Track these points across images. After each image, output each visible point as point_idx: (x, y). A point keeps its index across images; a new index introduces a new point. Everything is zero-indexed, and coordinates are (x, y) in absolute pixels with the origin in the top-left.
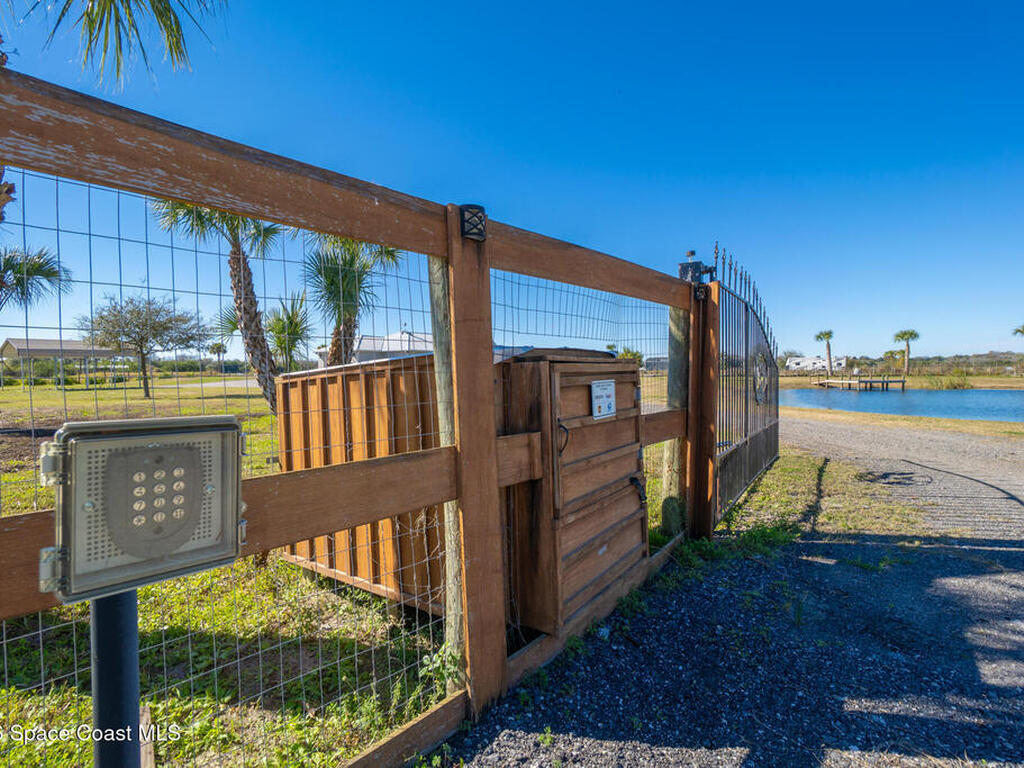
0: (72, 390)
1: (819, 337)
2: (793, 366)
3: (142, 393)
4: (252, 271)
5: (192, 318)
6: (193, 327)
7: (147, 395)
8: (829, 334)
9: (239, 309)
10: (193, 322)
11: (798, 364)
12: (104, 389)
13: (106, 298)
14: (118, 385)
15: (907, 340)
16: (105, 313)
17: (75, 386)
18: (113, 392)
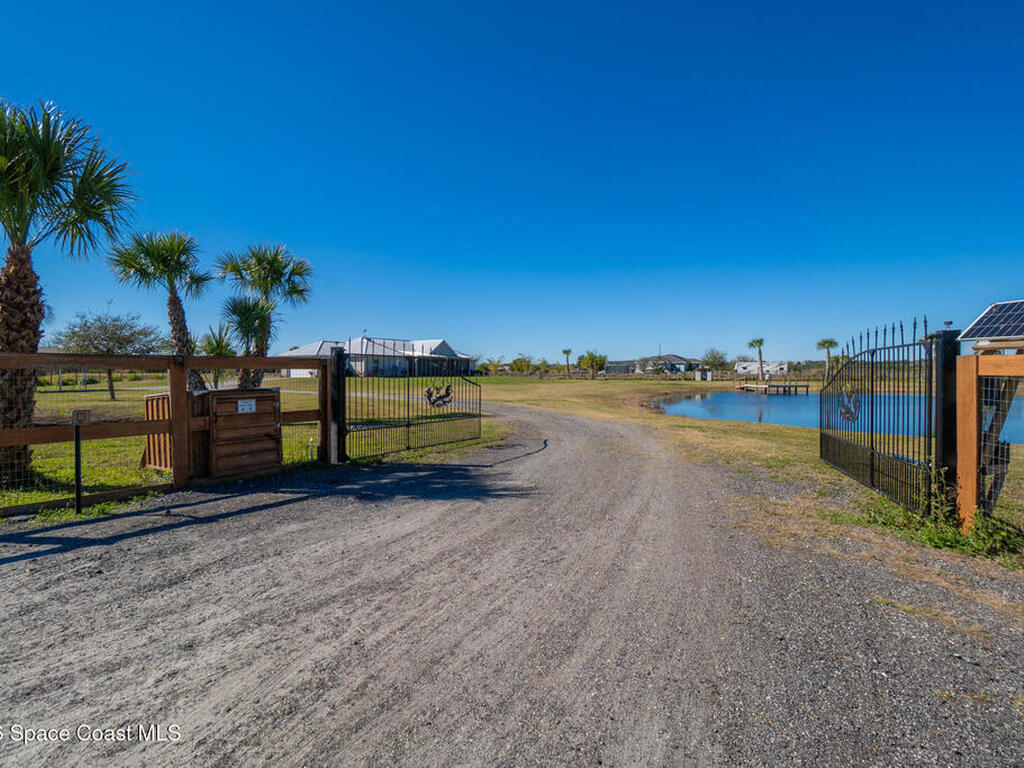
0: (46, 392)
1: (751, 345)
2: (740, 370)
3: (107, 395)
4: (185, 310)
5: (151, 333)
6: (153, 340)
7: (113, 397)
8: (760, 342)
9: (174, 338)
10: (153, 336)
11: (745, 368)
12: (76, 391)
13: (77, 316)
14: (89, 387)
15: (827, 348)
16: (77, 329)
17: (47, 388)
18: (83, 395)
